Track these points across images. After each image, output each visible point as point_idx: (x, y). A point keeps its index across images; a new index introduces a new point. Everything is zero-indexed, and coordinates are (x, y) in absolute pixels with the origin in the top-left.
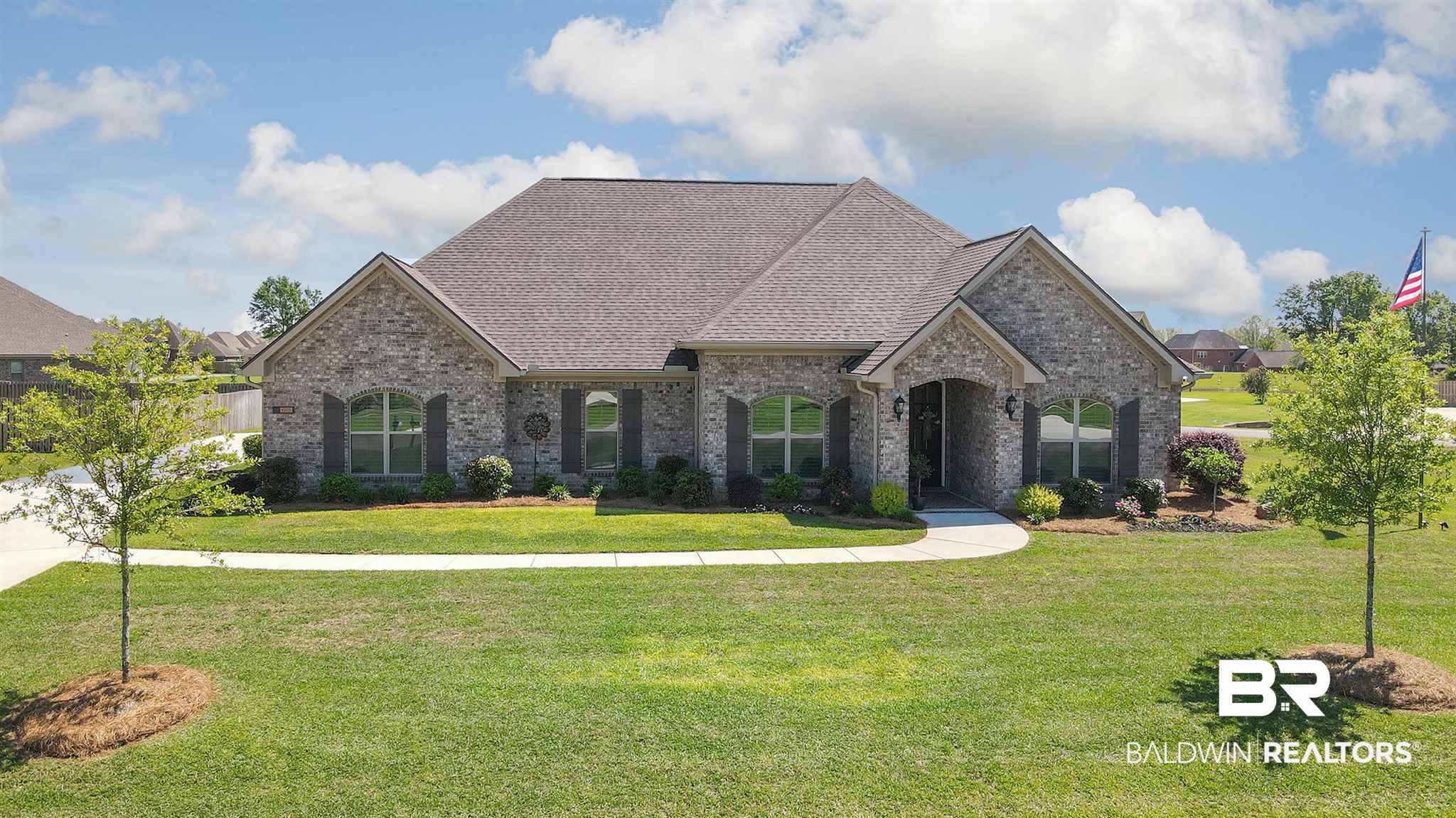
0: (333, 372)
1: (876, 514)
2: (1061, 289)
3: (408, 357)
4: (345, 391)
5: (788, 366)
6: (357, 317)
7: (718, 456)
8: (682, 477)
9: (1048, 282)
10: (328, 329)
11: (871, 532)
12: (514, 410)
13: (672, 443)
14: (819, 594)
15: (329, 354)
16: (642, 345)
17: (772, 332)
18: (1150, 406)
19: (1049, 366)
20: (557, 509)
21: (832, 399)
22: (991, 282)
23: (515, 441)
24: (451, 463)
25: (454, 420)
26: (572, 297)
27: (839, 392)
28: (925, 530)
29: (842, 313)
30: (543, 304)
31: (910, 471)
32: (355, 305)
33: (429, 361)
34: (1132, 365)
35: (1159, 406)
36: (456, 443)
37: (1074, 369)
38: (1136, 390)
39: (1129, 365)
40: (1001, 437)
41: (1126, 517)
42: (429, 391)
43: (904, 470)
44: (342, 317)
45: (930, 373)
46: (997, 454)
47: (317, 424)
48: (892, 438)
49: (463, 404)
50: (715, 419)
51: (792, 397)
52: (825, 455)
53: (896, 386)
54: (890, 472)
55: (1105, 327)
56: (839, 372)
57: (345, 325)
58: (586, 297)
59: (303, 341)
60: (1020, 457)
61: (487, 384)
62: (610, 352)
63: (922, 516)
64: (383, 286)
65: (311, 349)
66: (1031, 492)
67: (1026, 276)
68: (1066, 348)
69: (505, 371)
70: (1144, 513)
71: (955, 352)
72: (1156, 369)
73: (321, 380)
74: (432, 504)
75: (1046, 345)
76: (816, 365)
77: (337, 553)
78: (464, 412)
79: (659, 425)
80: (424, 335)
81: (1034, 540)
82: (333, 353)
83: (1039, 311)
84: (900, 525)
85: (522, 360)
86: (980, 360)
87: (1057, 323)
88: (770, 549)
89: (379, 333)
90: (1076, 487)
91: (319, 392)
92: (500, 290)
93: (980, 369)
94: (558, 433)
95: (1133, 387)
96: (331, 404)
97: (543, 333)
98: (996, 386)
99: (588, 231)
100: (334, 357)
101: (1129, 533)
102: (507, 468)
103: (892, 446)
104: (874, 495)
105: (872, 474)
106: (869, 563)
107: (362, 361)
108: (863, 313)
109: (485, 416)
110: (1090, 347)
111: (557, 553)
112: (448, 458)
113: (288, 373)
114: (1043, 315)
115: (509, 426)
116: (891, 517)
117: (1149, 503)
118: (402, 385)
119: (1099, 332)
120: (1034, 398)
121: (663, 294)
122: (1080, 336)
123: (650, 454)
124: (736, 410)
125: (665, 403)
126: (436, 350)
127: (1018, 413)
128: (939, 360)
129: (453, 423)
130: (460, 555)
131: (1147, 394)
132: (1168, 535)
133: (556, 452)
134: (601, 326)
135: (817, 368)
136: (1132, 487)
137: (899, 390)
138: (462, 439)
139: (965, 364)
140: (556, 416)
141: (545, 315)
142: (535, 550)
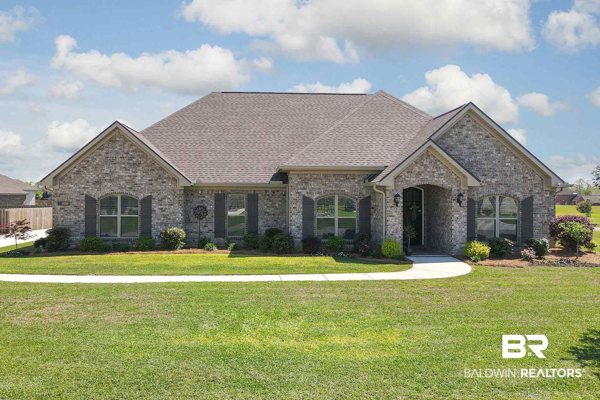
0: (90, 184)
1: (384, 257)
2: (487, 137)
3: (131, 176)
4: (97, 194)
5: (336, 179)
6: (104, 155)
7: (298, 227)
8: (277, 238)
9: (481, 133)
10: (88, 161)
11: (380, 265)
12: (189, 204)
13: (275, 222)
14: (346, 295)
15: (89, 174)
16: (259, 171)
17: (327, 161)
18: (539, 200)
19: (482, 178)
20: (208, 254)
21: (360, 197)
22: (449, 133)
23: (189, 220)
24: (154, 231)
25: (155, 209)
26: (222, 148)
27: (364, 193)
28: (412, 265)
29: (366, 152)
30: (207, 151)
31: (404, 234)
32: (103, 149)
33: (142, 178)
34: (529, 178)
35: (544, 200)
36: (157, 221)
37: (496, 180)
38: (531, 191)
39: (527, 178)
40: (455, 216)
41: (527, 259)
42: (142, 194)
43: (400, 234)
44: (96, 155)
45: (414, 182)
46: (453, 225)
47: (82, 211)
48: (394, 216)
49: (160, 201)
50: (296, 208)
51: (338, 196)
52: (357, 227)
53: (395, 188)
54: (392, 235)
55: (513, 157)
56: (365, 182)
57: (97, 159)
58: (230, 148)
59: (75, 167)
60: (466, 227)
61: (173, 190)
62: (241, 174)
63: (411, 258)
64: (118, 139)
65: (79, 172)
66: (473, 244)
67: (468, 130)
68: (491, 169)
69: (183, 183)
70: (538, 256)
71: (428, 170)
72: (542, 180)
73: (84, 188)
74: (141, 252)
75: (480, 167)
76: (352, 179)
77: (76, 275)
78: (161, 205)
79: (268, 213)
80: (139, 164)
81: (475, 269)
82: (91, 174)
83: (475, 148)
84: (397, 262)
85: (193, 178)
86: (442, 174)
87: (486, 155)
88: (321, 273)
89: (115, 164)
90: (498, 243)
91: (83, 194)
92: (185, 144)
93: (442, 179)
94: (213, 217)
95: (530, 189)
96: (89, 200)
97: (206, 165)
98: (451, 188)
99: (234, 117)
100: (92, 176)
101: (530, 267)
102: (182, 234)
103: (393, 221)
104: (383, 246)
105: (383, 236)
106: (377, 280)
107: (106, 178)
108: (377, 152)
109: (172, 207)
110: (504, 168)
111: (200, 275)
112: (152, 229)
113: (66, 184)
114: (478, 151)
115: (186, 213)
116: (392, 258)
117: (540, 251)
118: (128, 190)
119: (509, 160)
120: (473, 195)
121: (272, 146)
122: (499, 162)
123: (262, 227)
124: (307, 202)
125: (270, 201)
126: (146, 172)
127: (464, 203)
128: (419, 174)
129: (155, 211)
130: (144, 276)
131: (538, 193)
132: (553, 268)
133: (211, 227)
134: (237, 162)
135: (352, 180)
136: (530, 243)
137: (397, 190)
138: (159, 219)
139: (434, 176)
140: (211, 207)
141: (207, 156)
142: (187, 273)
